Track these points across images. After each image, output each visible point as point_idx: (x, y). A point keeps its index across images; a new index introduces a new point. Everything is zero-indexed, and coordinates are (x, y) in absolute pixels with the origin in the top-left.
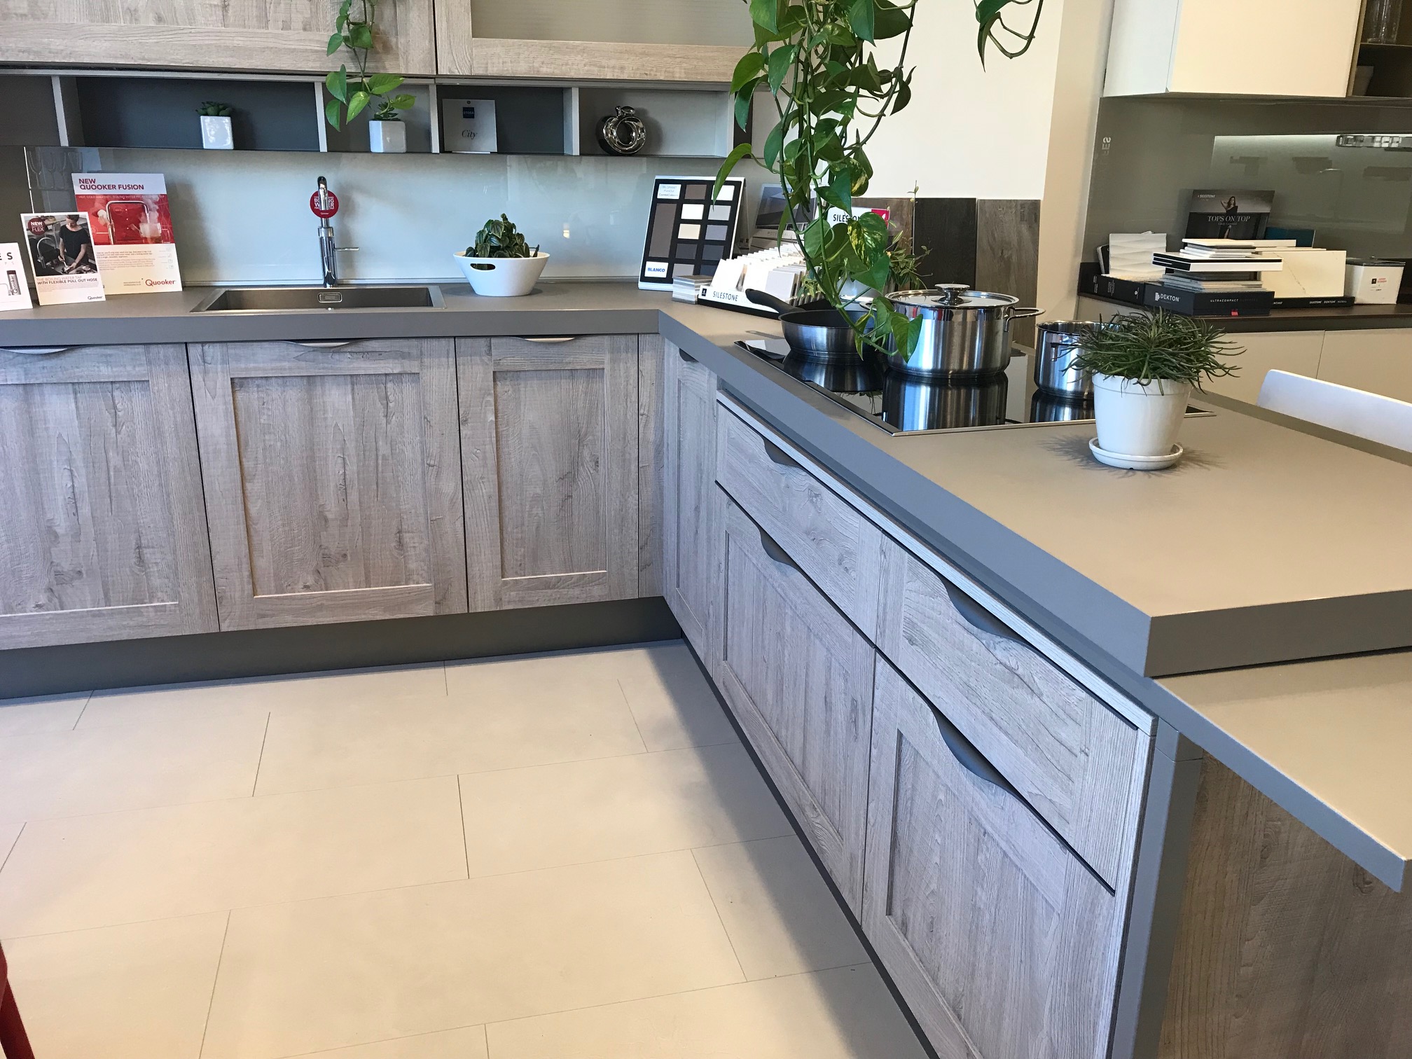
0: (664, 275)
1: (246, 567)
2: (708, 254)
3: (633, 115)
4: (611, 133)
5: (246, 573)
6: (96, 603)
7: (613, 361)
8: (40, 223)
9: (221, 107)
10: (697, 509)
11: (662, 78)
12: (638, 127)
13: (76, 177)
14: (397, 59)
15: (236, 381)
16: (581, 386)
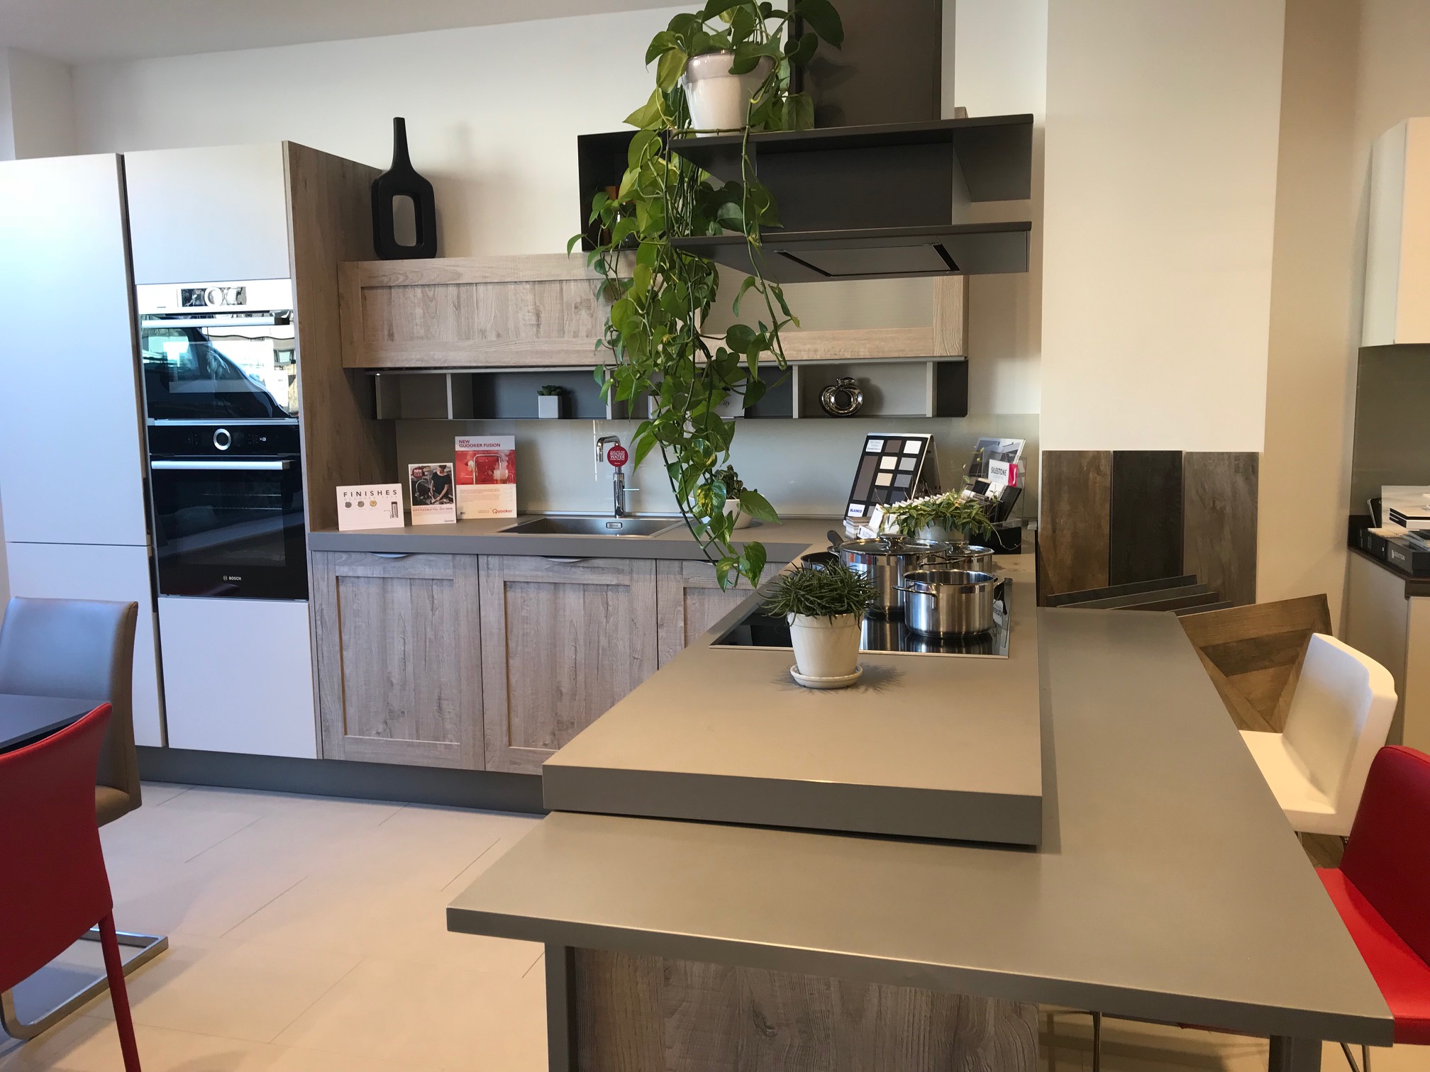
0: (861, 515)
1: (505, 722)
2: (895, 498)
3: (854, 384)
4: (827, 400)
5: (505, 728)
6: (411, 736)
8: (420, 471)
9: (548, 389)
12: (856, 394)
13: (457, 439)
15: (508, 583)
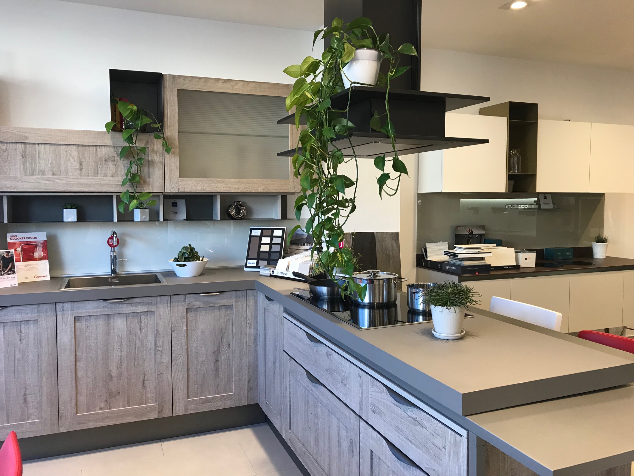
0: (255, 265)
1: (74, 401)
2: (273, 256)
3: (241, 204)
4: (232, 211)
5: (74, 404)
6: (3, 422)
7: (236, 302)
9: (73, 205)
10: (274, 363)
11: (254, 191)
12: (243, 209)
13: (8, 235)
14: (149, 186)
15: (76, 318)
16: (223, 312)
